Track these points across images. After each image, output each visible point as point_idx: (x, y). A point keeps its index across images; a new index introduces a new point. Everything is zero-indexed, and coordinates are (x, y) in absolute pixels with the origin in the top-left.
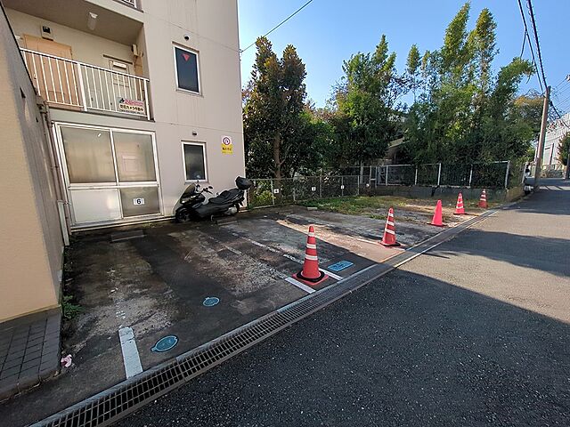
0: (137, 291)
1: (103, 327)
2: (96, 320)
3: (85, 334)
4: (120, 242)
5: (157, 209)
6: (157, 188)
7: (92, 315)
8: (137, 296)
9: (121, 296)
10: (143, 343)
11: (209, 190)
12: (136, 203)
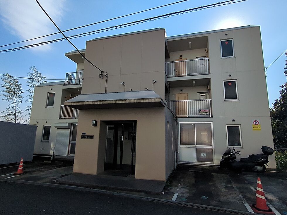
0: (186, 187)
1: (173, 191)
2: (172, 189)
3: (169, 190)
4: (192, 171)
5: (212, 160)
6: (212, 149)
7: (172, 188)
8: (185, 188)
9: (181, 187)
10: (178, 197)
11: (239, 153)
12: (202, 156)
